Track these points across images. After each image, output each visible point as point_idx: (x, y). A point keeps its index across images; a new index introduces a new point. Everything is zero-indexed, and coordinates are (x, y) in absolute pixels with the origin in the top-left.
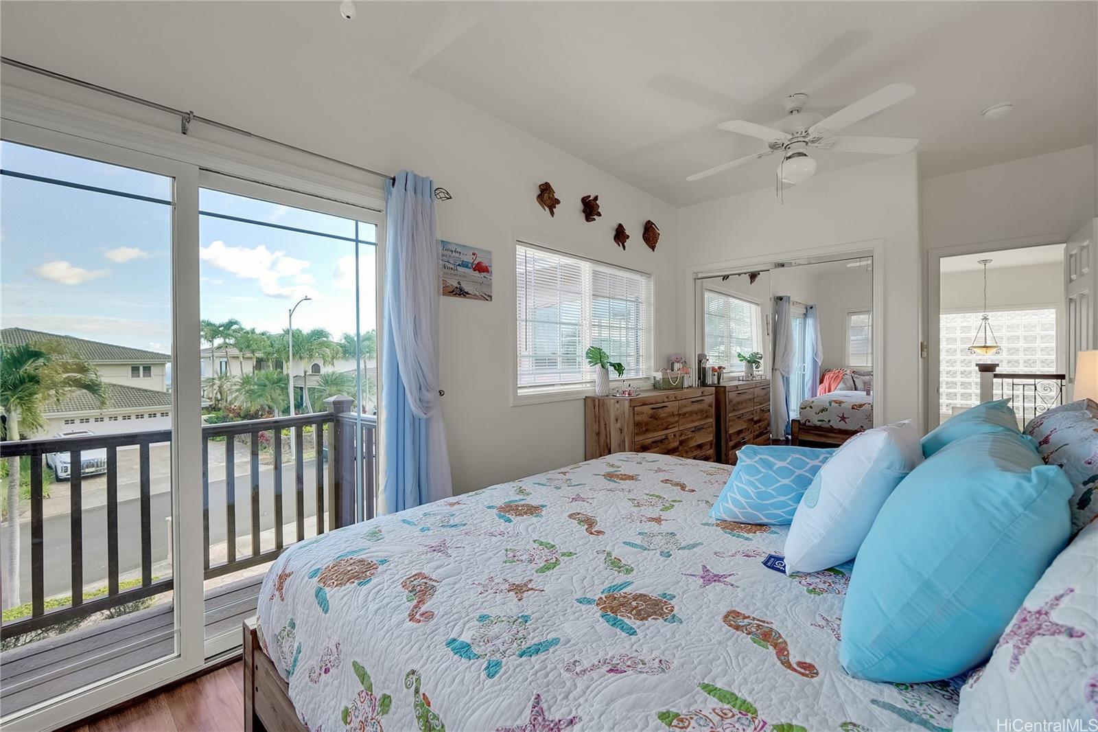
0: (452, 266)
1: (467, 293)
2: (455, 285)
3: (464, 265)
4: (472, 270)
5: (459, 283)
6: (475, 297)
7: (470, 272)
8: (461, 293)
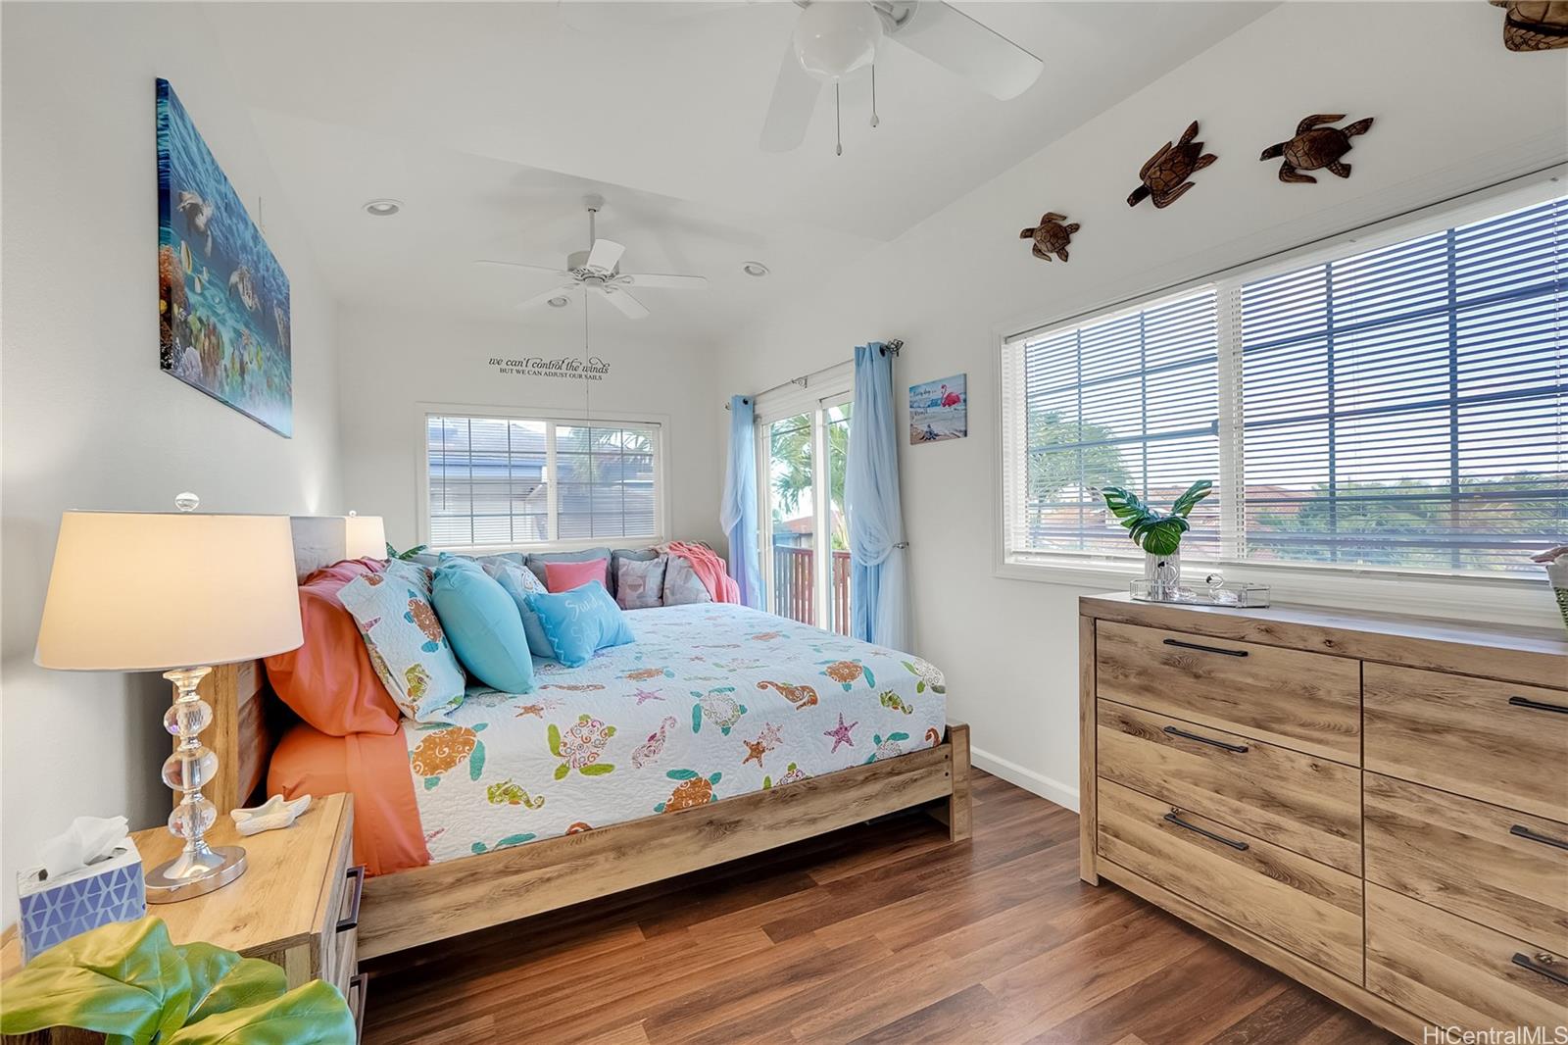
0: (922, 410)
1: (937, 435)
2: (926, 429)
3: (934, 404)
4: (941, 406)
5: (929, 426)
6: (946, 437)
7: (939, 409)
8: (931, 436)
